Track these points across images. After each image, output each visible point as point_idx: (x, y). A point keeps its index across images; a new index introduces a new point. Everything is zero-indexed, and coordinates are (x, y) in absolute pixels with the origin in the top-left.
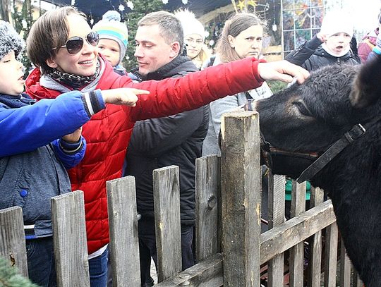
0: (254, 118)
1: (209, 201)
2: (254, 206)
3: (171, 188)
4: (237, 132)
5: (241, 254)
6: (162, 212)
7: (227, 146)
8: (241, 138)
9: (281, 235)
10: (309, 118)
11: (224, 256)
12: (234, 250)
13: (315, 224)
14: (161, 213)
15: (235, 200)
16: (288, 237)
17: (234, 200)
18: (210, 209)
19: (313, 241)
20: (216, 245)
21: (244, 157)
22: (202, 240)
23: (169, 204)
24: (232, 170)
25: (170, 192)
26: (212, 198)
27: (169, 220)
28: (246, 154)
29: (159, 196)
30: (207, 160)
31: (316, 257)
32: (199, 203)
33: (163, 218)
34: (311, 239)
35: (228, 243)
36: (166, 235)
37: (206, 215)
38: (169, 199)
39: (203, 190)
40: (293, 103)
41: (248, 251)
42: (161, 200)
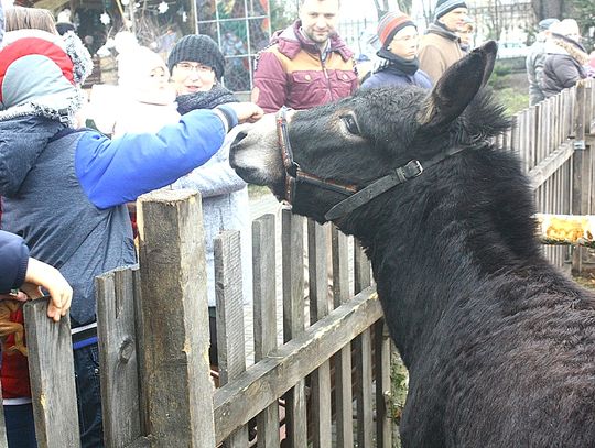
0: (192, 200)
1: (122, 349)
2: (201, 351)
3: (57, 332)
4: (166, 227)
5: (184, 435)
6: (45, 376)
7: (149, 251)
8: (174, 237)
9: (243, 393)
10: (356, 138)
11: (154, 441)
12: (172, 429)
13: (295, 368)
14: (43, 378)
15: (168, 343)
16: (254, 397)
17: (166, 343)
18: (124, 361)
19: (293, 397)
20: (138, 425)
21: (180, 269)
22: (113, 417)
23: (55, 362)
24: (160, 292)
25: (56, 340)
26: (126, 343)
27: (56, 389)
28: (183, 264)
29: (36, 349)
30: (114, 278)
31: (298, 424)
32: (105, 354)
33: (46, 387)
34: (289, 396)
35: (160, 418)
36: (52, 417)
37: (119, 373)
38: (54, 352)
39: (110, 329)
40: (341, 117)
41: (195, 428)
42: (40, 355)
